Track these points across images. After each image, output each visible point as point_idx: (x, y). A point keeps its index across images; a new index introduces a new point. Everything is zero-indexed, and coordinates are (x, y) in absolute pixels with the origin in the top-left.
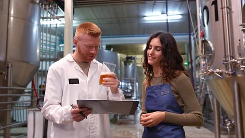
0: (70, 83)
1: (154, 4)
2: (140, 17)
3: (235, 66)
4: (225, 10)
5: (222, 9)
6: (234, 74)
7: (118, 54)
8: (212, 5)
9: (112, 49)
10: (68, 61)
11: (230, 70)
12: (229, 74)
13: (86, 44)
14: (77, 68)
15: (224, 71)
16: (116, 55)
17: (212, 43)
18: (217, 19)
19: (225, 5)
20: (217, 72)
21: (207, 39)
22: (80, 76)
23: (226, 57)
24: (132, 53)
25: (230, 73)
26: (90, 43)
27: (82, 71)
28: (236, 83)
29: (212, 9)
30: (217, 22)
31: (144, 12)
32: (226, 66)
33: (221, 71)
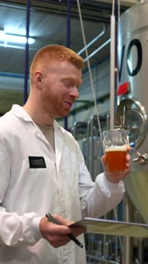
0: (32, 166)
10: (22, 120)
21: (131, 97)
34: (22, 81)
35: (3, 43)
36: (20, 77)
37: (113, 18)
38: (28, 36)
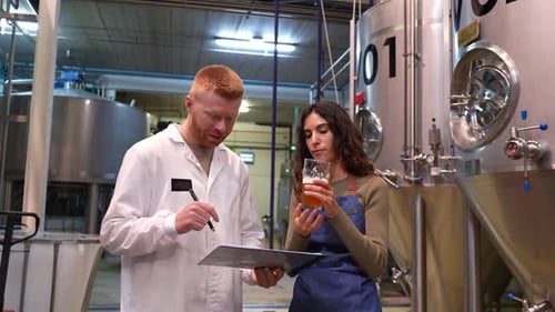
0: (173, 189)
1: (248, 18)
2: (206, 37)
3: (421, 167)
4: (411, 60)
5: (406, 56)
6: (419, 183)
7: (148, 115)
8: (385, 44)
9: (133, 102)
10: (172, 140)
11: (412, 173)
12: (410, 182)
13: (208, 109)
14: (189, 157)
15: (401, 175)
16: (145, 117)
17: (378, 117)
18: (393, 73)
19: (411, 49)
20: (388, 177)
21: (368, 108)
22: (194, 174)
23: (406, 148)
24: (168, 113)
25: (413, 179)
26: (217, 109)
27: (199, 165)
28: (419, 200)
29: (384, 52)
30: (392, 79)
31: (217, 28)
32: (406, 167)
33: (393, 174)
34: (271, 88)
35: (263, 52)
36: (270, 85)
37: (352, 22)
38: (276, 43)
